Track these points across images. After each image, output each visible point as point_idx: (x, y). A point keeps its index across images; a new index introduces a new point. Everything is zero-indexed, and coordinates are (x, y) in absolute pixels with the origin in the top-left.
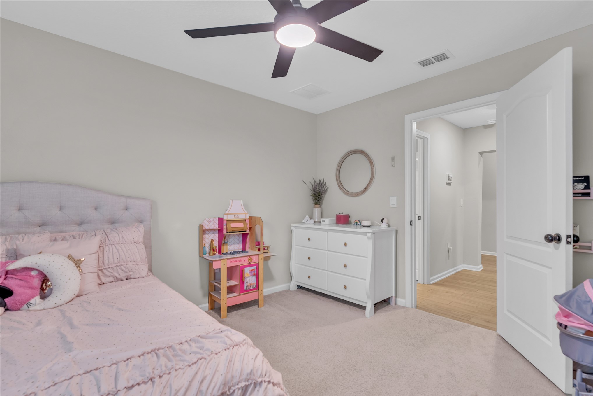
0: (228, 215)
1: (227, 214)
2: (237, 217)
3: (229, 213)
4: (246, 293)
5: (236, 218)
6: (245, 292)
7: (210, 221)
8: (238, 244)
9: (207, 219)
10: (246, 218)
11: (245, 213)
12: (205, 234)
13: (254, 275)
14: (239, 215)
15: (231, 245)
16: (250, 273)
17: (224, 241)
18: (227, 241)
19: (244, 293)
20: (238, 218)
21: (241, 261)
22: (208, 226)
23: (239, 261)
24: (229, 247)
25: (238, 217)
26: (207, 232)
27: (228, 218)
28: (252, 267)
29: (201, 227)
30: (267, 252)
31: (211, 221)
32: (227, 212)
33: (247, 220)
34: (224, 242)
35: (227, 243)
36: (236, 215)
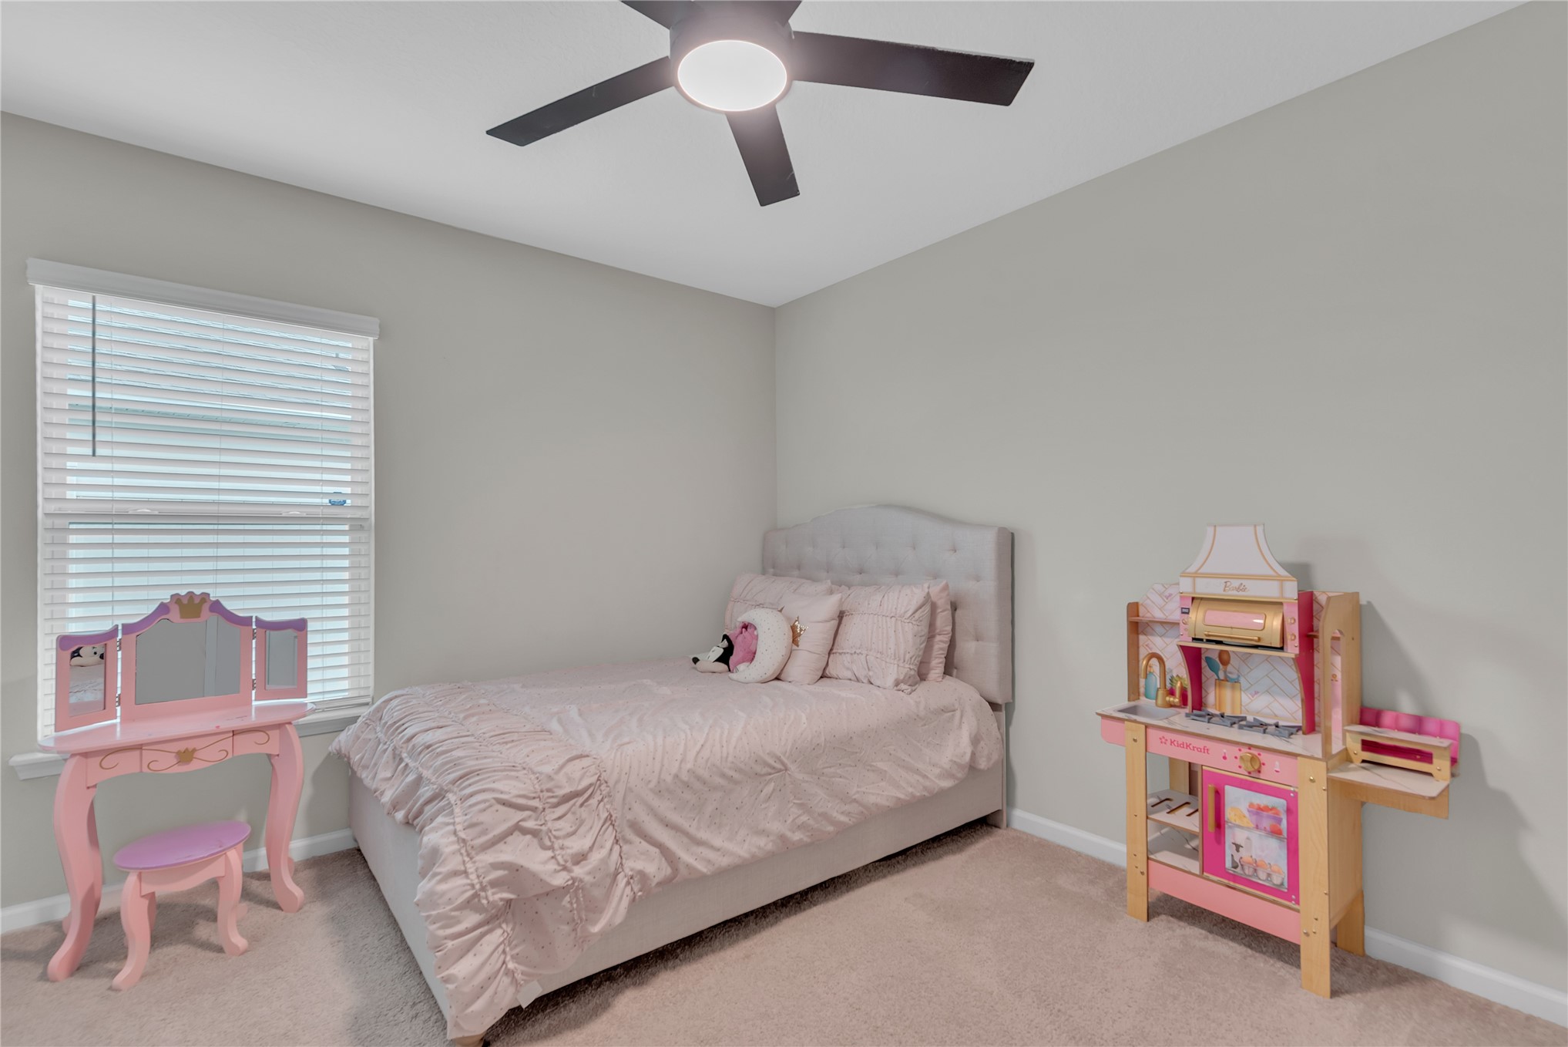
0: (1198, 580)
1: (1195, 576)
2: (1238, 589)
3: (1204, 570)
4: (1232, 884)
5: (1235, 592)
6: (1229, 880)
7: (1167, 594)
8: (1292, 698)
9: (1159, 588)
10: (1283, 598)
11: (1280, 576)
12: (1152, 635)
13: (1275, 832)
14: (1244, 582)
15: (1256, 693)
16: (1254, 817)
17: (1225, 672)
18: (1239, 676)
19: (1226, 881)
20: (1241, 593)
21: (1206, 750)
22: (1161, 609)
23: (1199, 750)
24: (1245, 698)
25: (1244, 590)
26: (1159, 629)
27: (1198, 590)
28: (1263, 796)
29: (1133, 609)
30: (1430, 774)
31: (1170, 595)
32: (1192, 569)
33: (1288, 603)
34: (1226, 676)
35: (1237, 681)
36: (1236, 583)
